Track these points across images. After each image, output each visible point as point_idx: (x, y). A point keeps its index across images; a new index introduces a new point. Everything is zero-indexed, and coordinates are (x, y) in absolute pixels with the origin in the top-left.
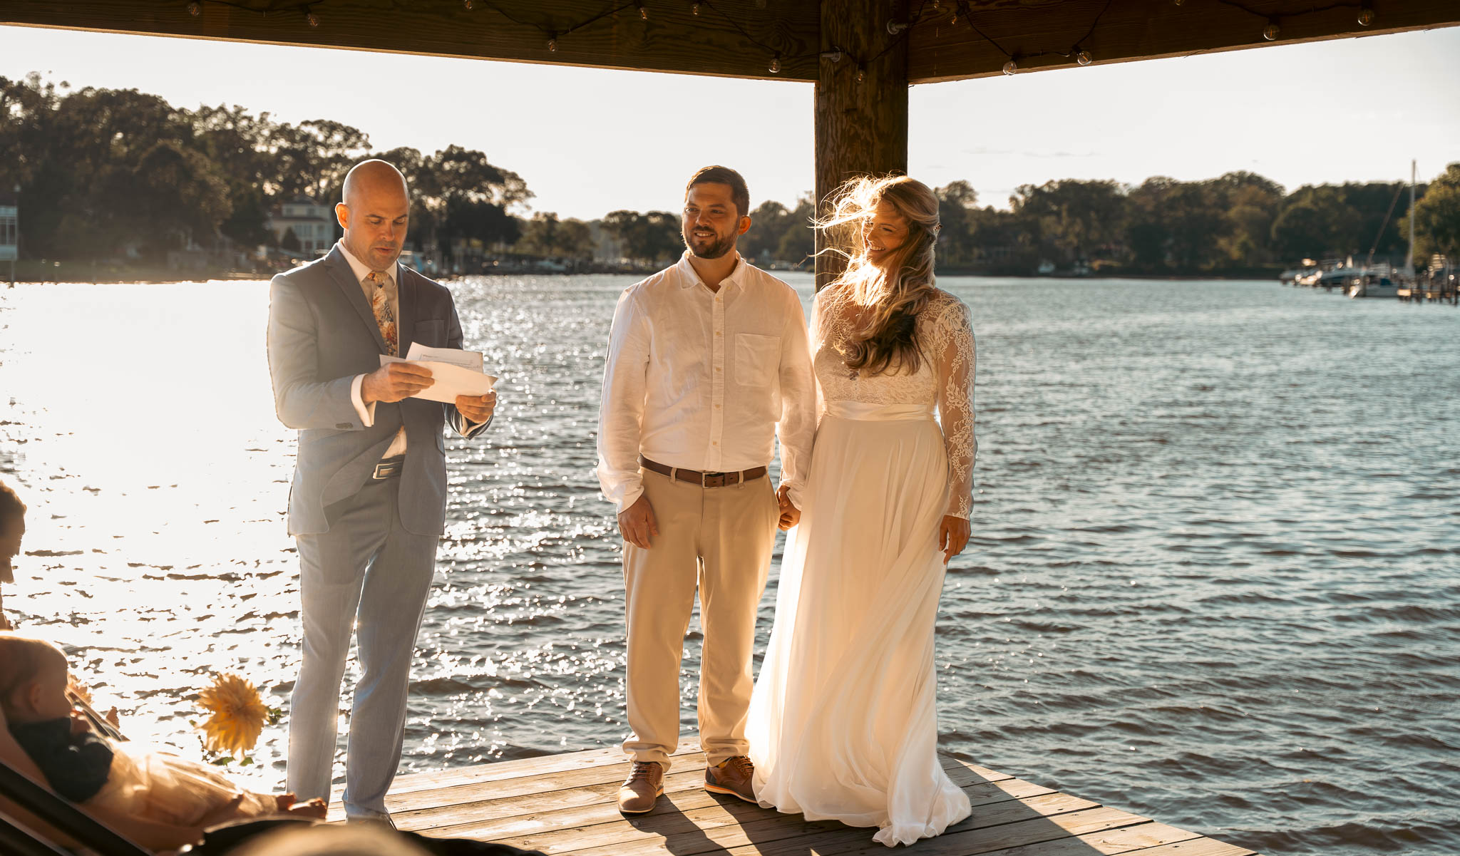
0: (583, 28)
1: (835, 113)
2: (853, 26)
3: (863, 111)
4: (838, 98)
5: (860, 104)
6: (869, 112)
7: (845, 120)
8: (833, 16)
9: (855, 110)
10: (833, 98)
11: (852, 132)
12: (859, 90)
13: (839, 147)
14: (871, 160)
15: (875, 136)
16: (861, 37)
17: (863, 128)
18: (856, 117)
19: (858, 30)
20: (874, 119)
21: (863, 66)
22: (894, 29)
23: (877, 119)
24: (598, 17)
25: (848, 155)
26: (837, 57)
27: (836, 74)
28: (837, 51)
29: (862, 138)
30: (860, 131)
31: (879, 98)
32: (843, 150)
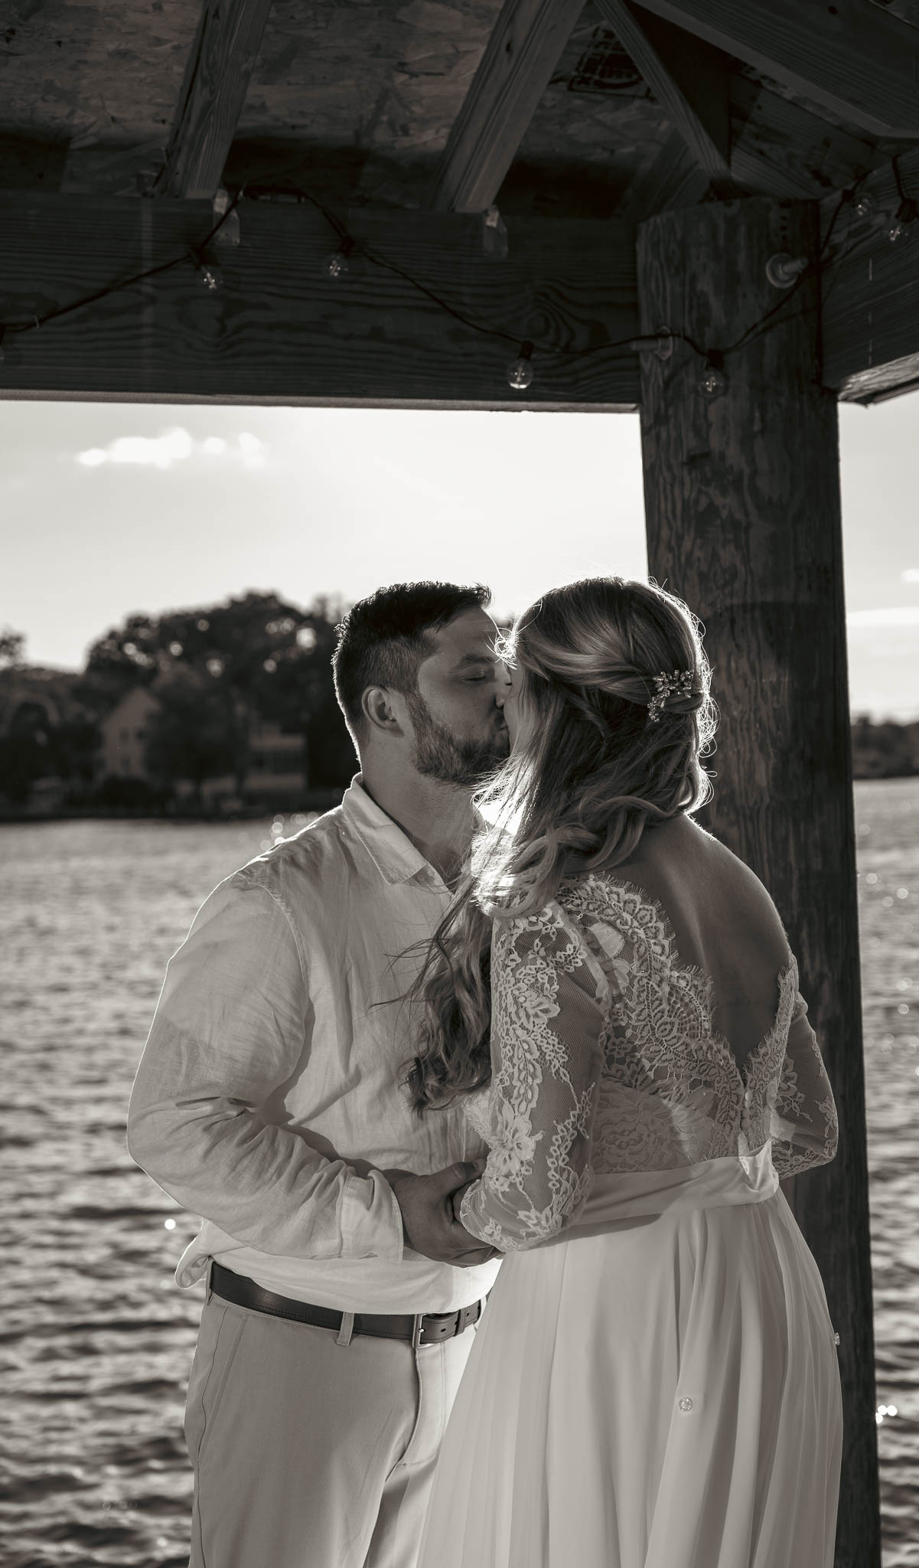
0: (72, 314)
1: (670, 468)
2: (694, 278)
3: (722, 456)
4: (673, 434)
5: (715, 443)
6: (734, 456)
7: (687, 479)
8: (656, 264)
9: (706, 455)
10: (664, 435)
11: (703, 503)
12: (714, 413)
13: (680, 538)
14: (746, 561)
15: (751, 508)
16: (712, 299)
17: (724, 492)
18: (707, 469)
19: (705, 285)
20: (747, 471)
21: (716, 360)
22: (783, 274)
23: (755, 472)
24: (103, 293)
25: (697, 553)
26: (669, 349)
27: (667, 383)
28: (665, 336)
29: (724, 514)
30: (719, 501)
31: (757, 427)
32: (687, 544)
